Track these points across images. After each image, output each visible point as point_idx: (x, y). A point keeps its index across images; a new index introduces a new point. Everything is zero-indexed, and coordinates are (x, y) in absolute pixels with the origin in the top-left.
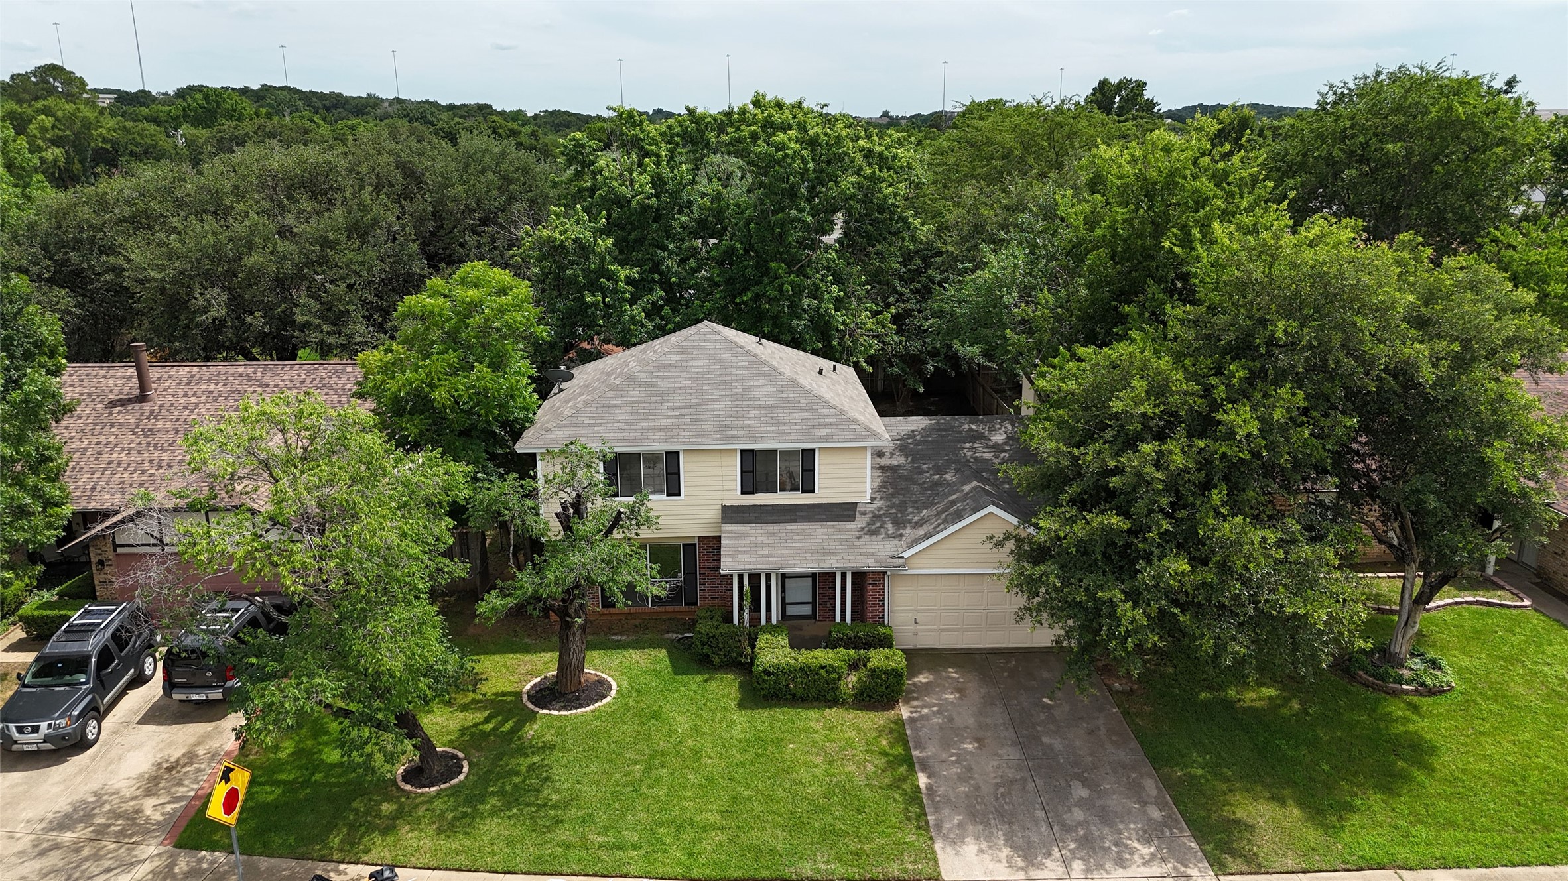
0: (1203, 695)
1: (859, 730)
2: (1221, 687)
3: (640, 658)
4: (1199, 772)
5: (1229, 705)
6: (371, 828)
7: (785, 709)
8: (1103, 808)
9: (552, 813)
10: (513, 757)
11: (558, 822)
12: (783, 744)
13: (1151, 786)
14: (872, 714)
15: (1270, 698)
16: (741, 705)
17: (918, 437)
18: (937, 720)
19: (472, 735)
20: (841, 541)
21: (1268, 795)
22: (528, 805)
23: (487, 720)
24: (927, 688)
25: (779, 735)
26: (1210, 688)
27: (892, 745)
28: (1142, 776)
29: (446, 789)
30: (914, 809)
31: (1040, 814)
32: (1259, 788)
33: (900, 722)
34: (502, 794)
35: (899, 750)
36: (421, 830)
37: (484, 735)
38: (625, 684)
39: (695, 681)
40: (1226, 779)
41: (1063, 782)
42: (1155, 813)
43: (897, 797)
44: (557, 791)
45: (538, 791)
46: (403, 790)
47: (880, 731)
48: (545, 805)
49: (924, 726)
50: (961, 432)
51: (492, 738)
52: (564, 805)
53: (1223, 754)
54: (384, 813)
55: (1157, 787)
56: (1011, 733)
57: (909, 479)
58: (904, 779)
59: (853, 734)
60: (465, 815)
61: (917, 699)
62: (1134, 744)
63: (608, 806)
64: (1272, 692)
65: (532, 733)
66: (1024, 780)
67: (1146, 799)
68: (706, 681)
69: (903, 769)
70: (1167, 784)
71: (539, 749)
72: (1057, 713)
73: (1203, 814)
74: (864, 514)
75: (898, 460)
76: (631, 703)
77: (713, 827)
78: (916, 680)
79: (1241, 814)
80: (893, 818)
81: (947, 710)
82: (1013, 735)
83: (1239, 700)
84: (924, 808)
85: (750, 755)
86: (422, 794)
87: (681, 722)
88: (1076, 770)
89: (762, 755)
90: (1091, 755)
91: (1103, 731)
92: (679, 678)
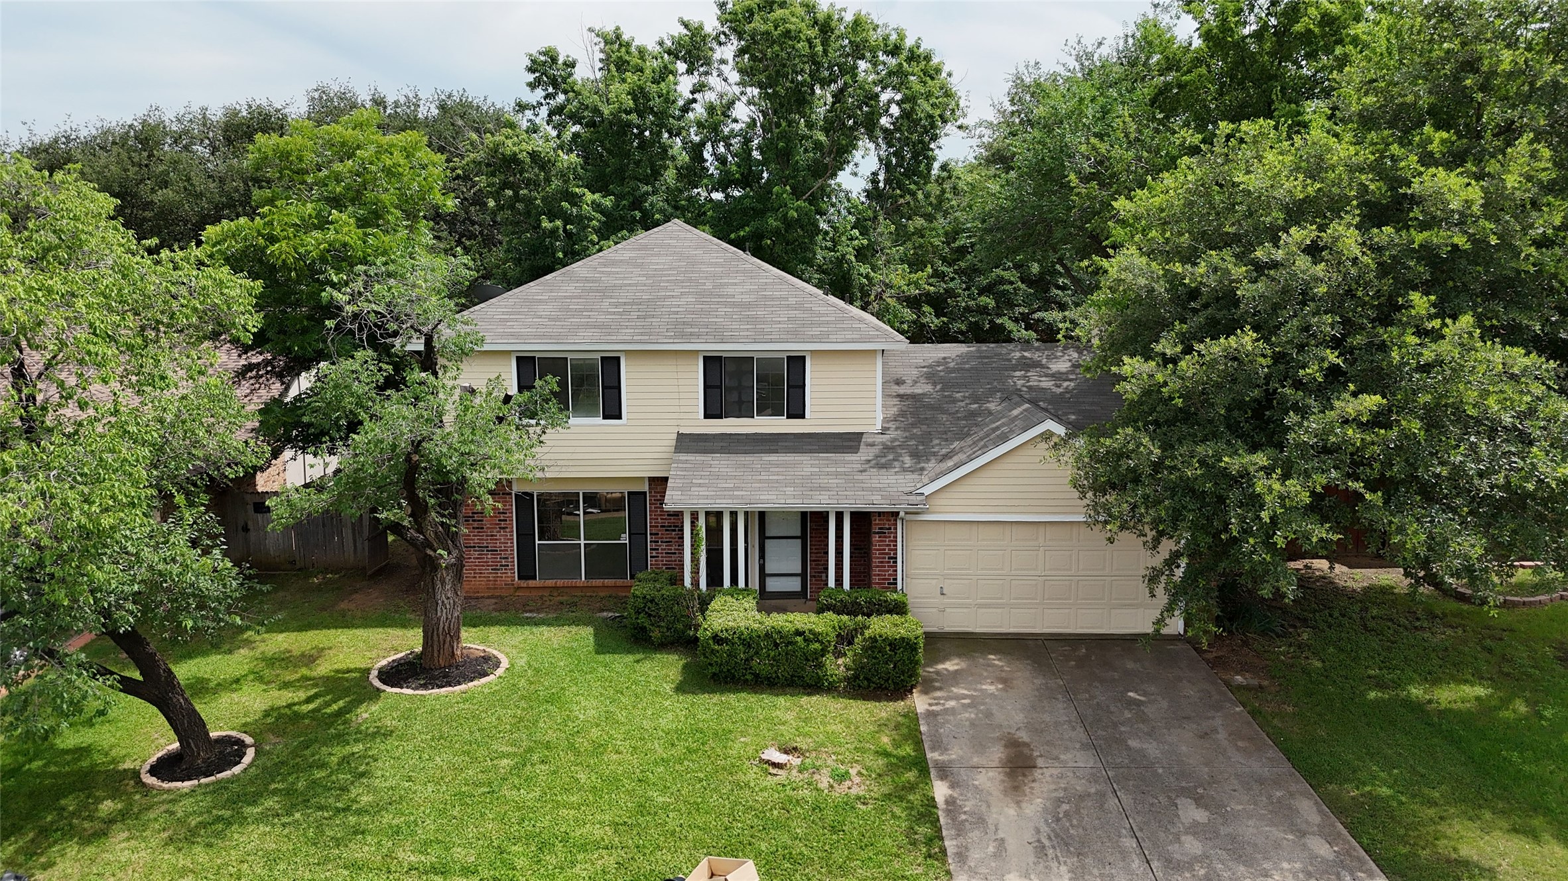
0: (1372, 695)
1: (849, 724)
2: (1398, 684)
3: (553, 637)
4: (1385, 791)
5: (1417, 708)
6: (70, 832)
7: (743, 695)
8: (1233, 839)
9: (352, 820)
10: (325, 744)
11: (357, 831)
12: (732, 736)
13: (1309, 809)
14: (870, 705)
15: (1478, 698)
16: (680, 689)
17: (952, 365)
18: (970, 715)
19: (280, 716)
20: (837, 474)
21: (1506, 826)
22: (321, 808)
23: (309, 700)
24: (955, 677)
25: (728, 725)
26: (1381, 685)
27: (897, 745)
28: (1292, 795)
29: (207, 785)
30: (924, 830)
31: (1129, 843)
32: (1488, 815)
33: (912, 717)
34: (289, 792)
35: (908, 750)
36: (144, 839)
37: (297, 717)
38: (522, 662)
39: (622, 663)
40: (1432, 803)
41: (1163, 799)
42: (1323, 849)
43: (897, 811)
44: (371, 789)
45: (345, 789)
46: (144, 785)
47: (882, 725)
48: (346, 809)
49: (948, 722)
50: (1009, 360)
51: (307, 721)
52: (377, 809)
53: (1420, 769)
54: (101, 814)
55: (1320, 812)
56: (1080, 734)
57: (937, 408)
58: (912, 787)
59: (839, 728)
60: (219, 819)
61: (940, 689)
62: (1273, 753)
63: (442, 813)
64: (1480, 691)
65: (365, 715)
66: (1102, 795)
67: (1304, 827)
68: (638, 661)
69: (911, 775)
70: (1336, 806)
71: (367, 735)
72: (1149, 710)
73: (1404, 850)
74: (872, 445)
75: (923, 388)
76: (522, 683)
77: (597, 845)
78: (940, 667)
79: (1465, 851)
80: (888, 841)
81: (984, 704)
82: (1083, 736)
83: (1430, 702)
84: (940, 829)
85: (679, 750)
86: (169, 791)
87: (586, 708)
88: (1184, 784)
89: (696, 751)
90: (1206, 765)
91: (1222, 735)
92: (601, 658)
